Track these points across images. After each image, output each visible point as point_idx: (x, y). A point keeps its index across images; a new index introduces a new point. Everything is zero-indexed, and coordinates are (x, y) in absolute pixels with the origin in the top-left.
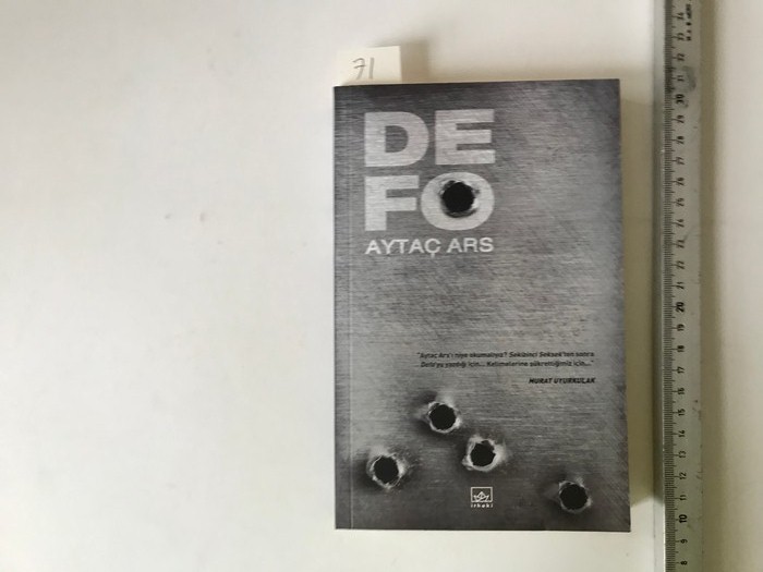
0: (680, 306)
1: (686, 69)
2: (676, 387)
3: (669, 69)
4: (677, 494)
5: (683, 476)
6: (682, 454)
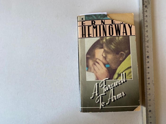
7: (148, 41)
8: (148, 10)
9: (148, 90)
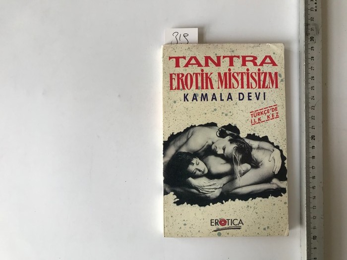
0: (313, 137)
1: (315, 24)
2: (311, 176)
3: (307, 25)
4: (312, 226)
5: (315, 218)
6: (314, 207)
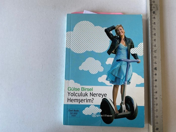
7: (155, 51)
8: (156, 16)
9: (155, 106)
